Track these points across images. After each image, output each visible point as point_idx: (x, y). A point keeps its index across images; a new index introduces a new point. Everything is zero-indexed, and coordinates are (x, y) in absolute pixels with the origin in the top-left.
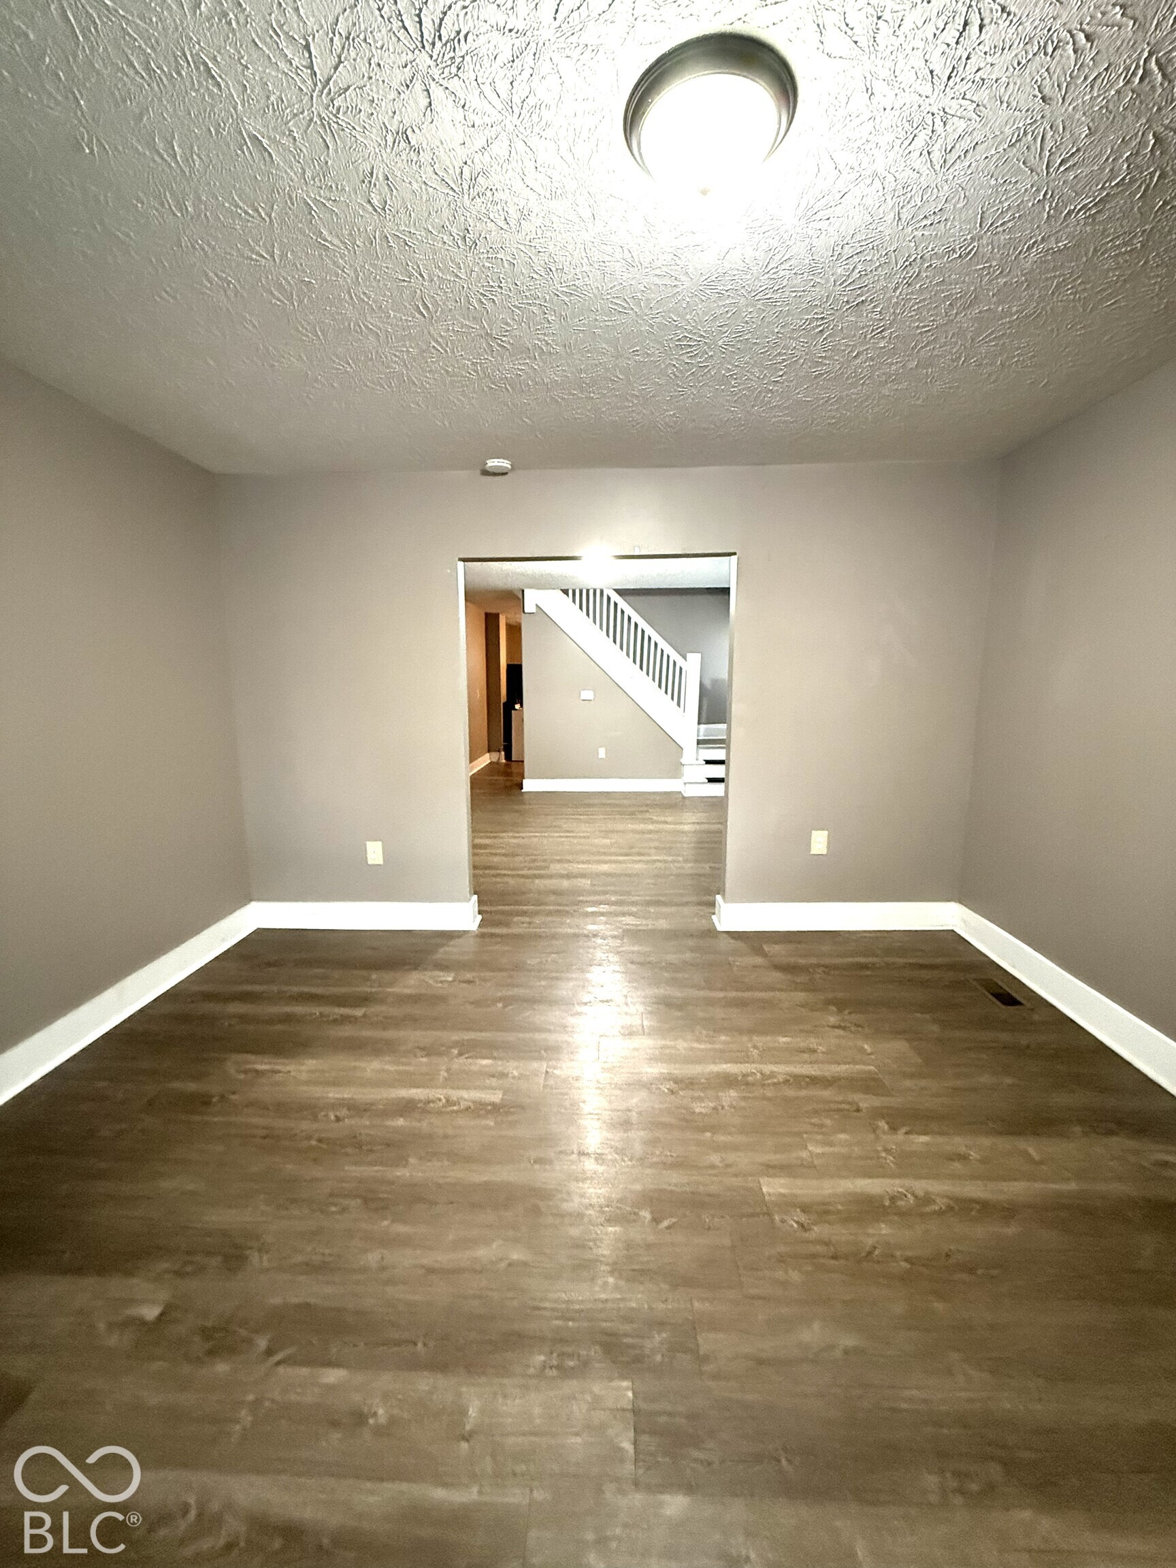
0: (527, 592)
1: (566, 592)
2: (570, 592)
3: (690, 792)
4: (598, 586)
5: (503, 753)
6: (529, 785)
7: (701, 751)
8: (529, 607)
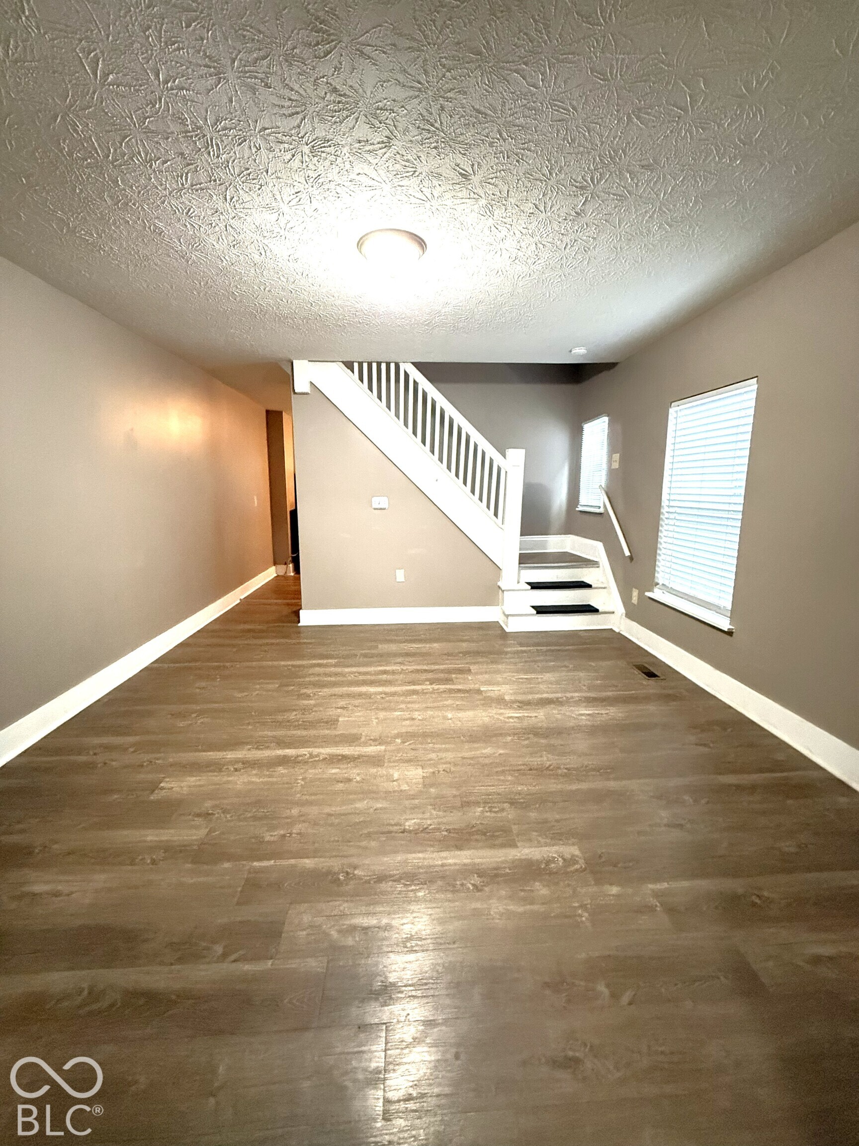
0: (295, 363)
1: (349, 365)
2: (356, 365)
3: (512, 626)
4: (393, 357)
5: (291, 565)
6: (308, 618)
7: (523, 572)
8: (301, 384)
